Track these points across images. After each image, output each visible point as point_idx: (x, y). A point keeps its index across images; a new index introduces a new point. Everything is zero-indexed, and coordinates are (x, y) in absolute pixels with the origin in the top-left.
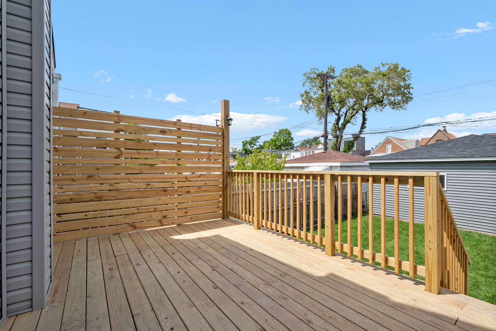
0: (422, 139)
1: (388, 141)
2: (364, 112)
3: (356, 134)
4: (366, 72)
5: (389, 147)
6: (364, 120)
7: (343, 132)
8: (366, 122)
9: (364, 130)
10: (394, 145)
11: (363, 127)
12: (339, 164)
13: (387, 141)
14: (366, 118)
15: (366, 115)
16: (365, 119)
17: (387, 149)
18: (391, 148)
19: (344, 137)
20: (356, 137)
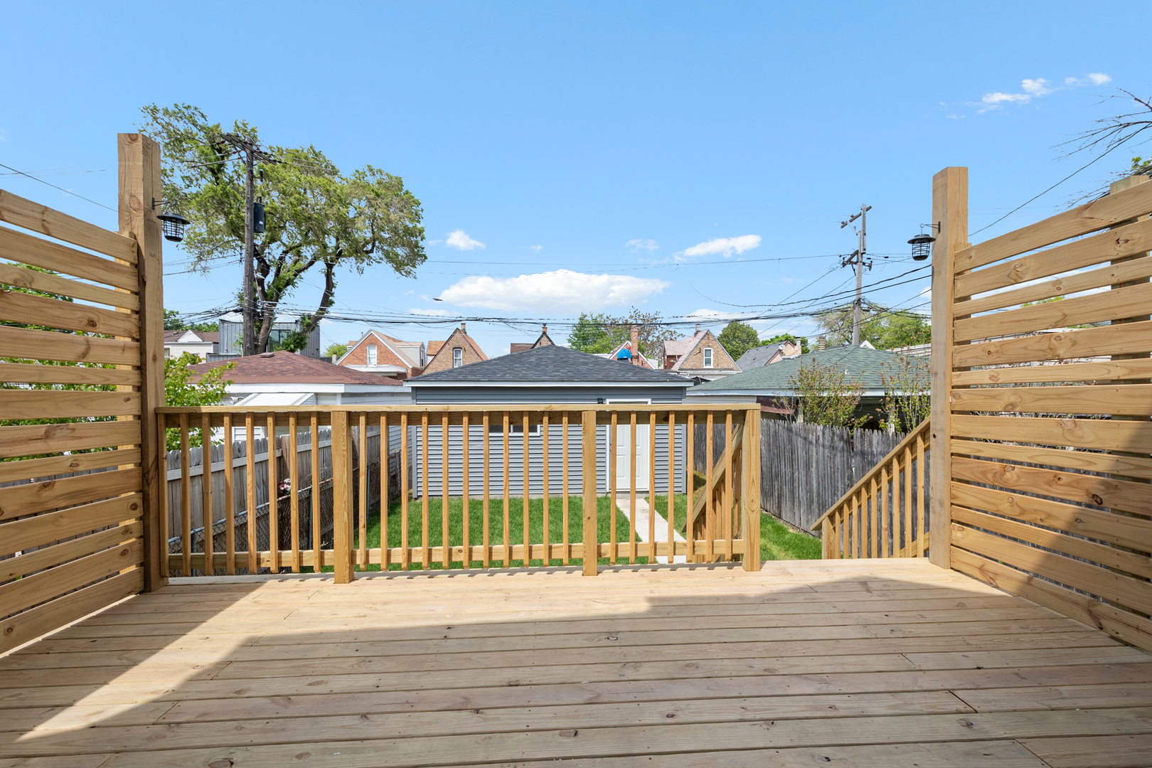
0: (430, 343)
1: (370, 341)
2: (330, 267)
3: (309, 317)
4: (334, 172)
5: (373, 352)
6: (330, 285)
7: (275, 305)
8: (334, 290)
9: (329, 309)
10: (382, 350)
11: (327, 301)
12: (340, 389)
13: (368, 341)
14: (334, 282)
15: (333, 274)
16: (333, 284)
17: (368, 356)
18: (376, 356)
19: (280, 318)
20: (310, 324)
